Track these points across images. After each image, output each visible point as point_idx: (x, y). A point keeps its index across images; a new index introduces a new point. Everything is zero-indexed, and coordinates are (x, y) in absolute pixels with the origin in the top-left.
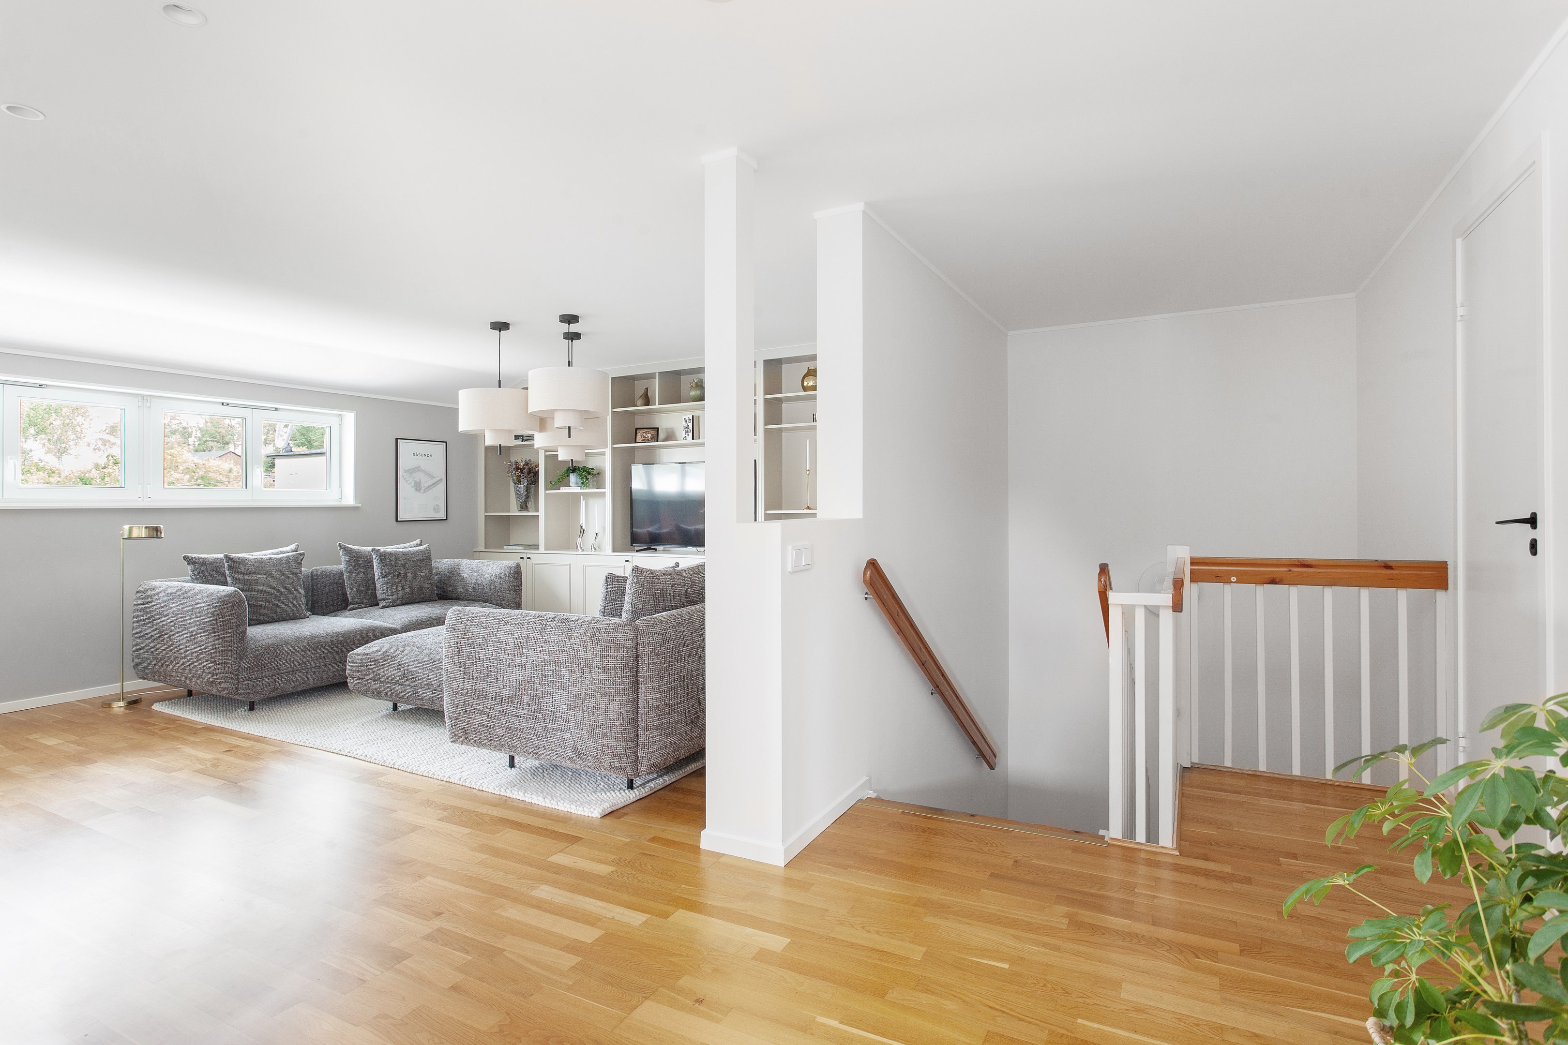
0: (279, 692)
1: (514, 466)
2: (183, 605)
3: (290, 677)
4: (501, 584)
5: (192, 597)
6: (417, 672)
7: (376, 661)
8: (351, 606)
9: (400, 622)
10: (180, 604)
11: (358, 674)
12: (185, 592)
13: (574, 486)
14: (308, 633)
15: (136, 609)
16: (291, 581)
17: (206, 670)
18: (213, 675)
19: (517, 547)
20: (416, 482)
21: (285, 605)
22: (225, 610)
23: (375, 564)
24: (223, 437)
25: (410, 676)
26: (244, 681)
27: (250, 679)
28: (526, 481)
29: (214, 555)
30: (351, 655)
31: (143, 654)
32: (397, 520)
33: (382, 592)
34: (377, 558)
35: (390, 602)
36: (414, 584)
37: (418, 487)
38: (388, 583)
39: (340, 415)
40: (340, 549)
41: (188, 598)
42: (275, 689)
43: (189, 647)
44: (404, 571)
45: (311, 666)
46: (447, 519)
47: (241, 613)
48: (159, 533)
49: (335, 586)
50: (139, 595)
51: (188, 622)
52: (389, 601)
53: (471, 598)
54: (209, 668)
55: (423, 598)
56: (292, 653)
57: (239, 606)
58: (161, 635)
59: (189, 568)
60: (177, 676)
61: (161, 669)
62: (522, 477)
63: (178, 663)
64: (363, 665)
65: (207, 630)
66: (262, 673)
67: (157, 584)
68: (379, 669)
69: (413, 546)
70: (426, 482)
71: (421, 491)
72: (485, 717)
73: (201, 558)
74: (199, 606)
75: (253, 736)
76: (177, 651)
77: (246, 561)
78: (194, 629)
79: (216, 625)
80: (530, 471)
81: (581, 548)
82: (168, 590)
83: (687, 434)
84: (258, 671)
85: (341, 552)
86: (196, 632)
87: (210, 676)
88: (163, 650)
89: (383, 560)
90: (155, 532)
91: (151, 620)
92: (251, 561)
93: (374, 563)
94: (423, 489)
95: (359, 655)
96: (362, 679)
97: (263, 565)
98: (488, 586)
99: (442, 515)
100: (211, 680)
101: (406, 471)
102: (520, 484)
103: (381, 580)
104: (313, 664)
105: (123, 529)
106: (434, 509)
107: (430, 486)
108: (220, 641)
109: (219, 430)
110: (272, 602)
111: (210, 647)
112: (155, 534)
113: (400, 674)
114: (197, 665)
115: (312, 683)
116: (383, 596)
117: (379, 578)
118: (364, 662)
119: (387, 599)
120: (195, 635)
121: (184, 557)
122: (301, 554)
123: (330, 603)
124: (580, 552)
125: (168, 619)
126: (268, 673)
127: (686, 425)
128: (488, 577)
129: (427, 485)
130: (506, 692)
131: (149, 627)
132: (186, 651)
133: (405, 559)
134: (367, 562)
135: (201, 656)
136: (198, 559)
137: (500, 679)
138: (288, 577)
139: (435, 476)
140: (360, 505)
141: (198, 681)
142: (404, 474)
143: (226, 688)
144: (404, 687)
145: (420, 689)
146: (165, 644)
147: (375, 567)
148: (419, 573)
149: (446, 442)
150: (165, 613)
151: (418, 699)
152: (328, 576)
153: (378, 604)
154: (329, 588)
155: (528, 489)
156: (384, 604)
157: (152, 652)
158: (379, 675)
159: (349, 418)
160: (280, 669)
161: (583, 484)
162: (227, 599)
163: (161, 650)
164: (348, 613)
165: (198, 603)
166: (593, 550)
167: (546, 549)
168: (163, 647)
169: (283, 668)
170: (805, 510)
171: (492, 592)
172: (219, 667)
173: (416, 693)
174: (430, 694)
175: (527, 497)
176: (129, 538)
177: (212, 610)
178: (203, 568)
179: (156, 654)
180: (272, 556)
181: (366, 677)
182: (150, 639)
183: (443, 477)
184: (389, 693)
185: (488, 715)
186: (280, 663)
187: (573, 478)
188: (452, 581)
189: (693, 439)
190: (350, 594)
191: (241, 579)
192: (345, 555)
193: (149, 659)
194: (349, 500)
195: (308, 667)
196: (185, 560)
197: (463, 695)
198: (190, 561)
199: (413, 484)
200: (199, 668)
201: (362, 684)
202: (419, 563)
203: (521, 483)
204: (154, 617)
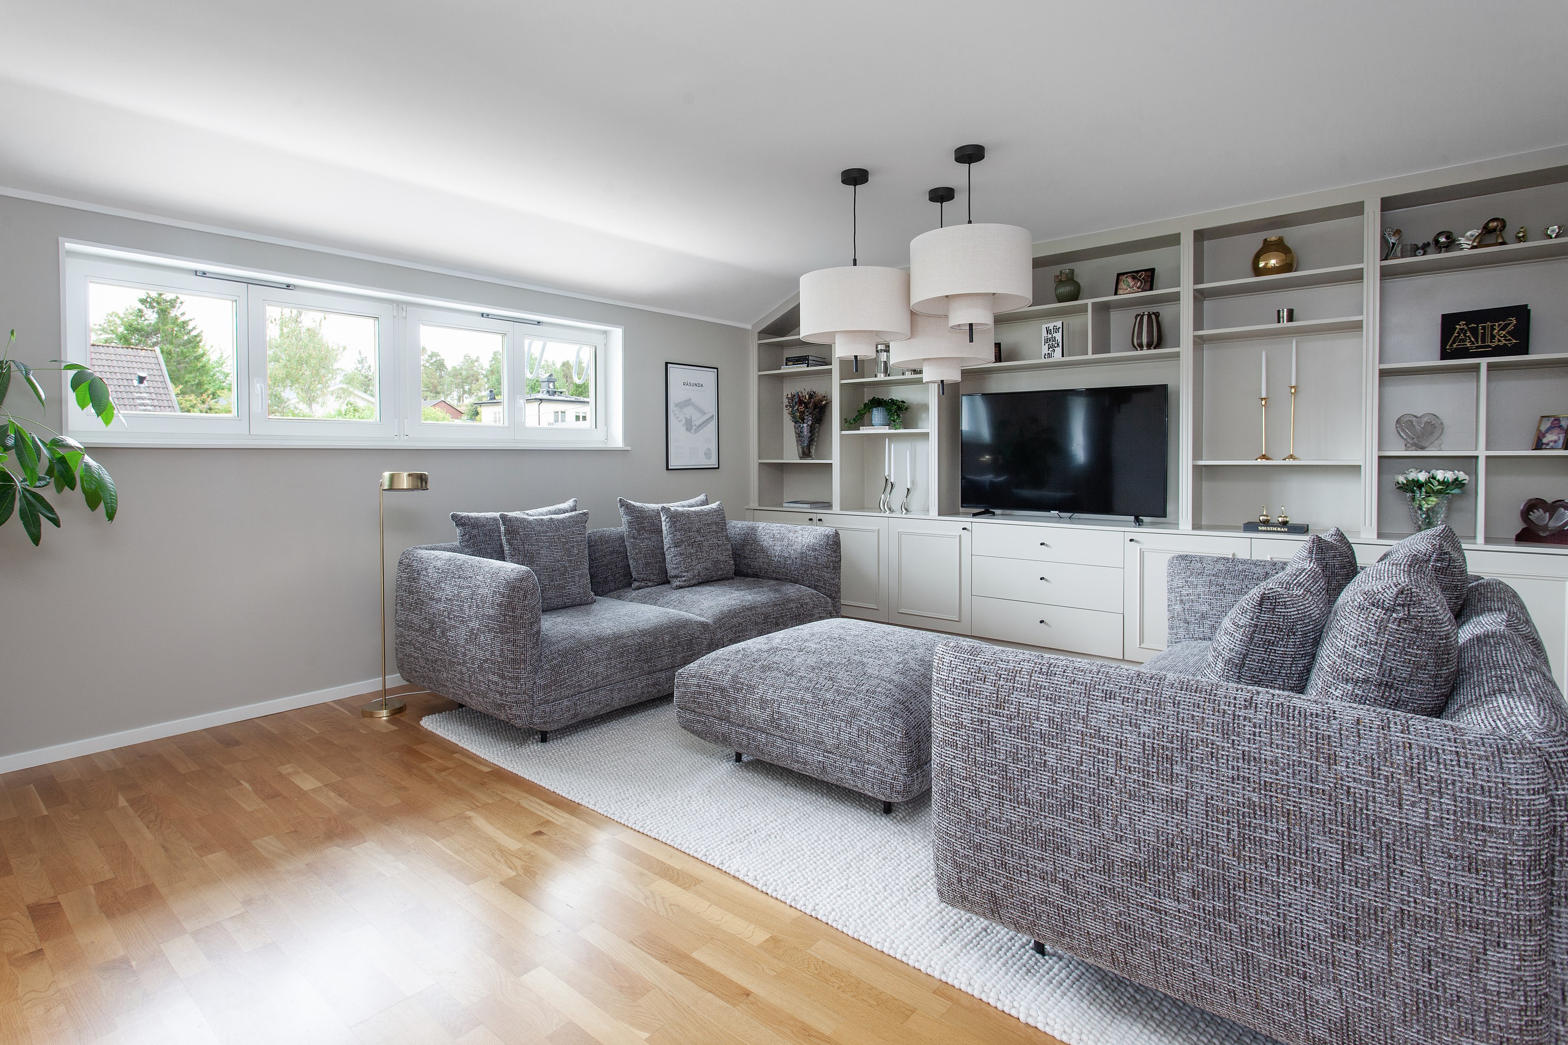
0: (580, 718)
1: (797, 400)
2: (460, 587)
3: (593, 697)
4: (817, 559)
5: (470, 577)
6: (796, 718)
7: (723, 690)
8: (637, 584)
9: (710, 613)
10: (455, 585)
11: (693, 706)
12: (461, 568)
13: (877, 426)
14: (609, 631)
15: (399, 586)
16: (576, 552)
17: (492, 686)
18: (501, 695)
19: (801, 505)
20: (686, 419)
21: (571, 586)
22: (516, 600)
23: (665, 527)
24: (435, 387)
25: (783, 722)
26: (540, 704)
27: (547, 702)
28: (810, 418)
29: (486, 514)
30: (680, 674)
31: (409, 650)
32: (667, 469)
33: (674, 566)
34: (667, 520)
35: (685, 581)
36: (711, 556)
37: (689, 425)
38: (681, 554)
39: (605, 332)
40: (621, 507)
41: (466, 578)
42: (575, 715)
43: (469, 650)
44: (699, 538)
45: (616, 681)
46: (718, 468)
47: (535, 605)
48: (424, 483)
49: (615, 556)
50: (403, 567)
51: (467, 612)
52: (684, 579)
53: (774, 576)
54: (496, 684)
55: (720, 575)
56: (595, 662)
57: (532, 594)
58: (431, 628)
59: (458, 531)
60: (453, 688)
61: (432, 674)
62: (807, 414)
63: (455, 671)
64: (701, 693)
65: (493, 628)
66: (561, 692)
67: (424, 553)
68: (728, 703)
69: (699, 503)
70: (698, 420)
71: (692, 431)
72: (1056, 889)
73: (472, 518)
74: (480, 591)
75: (559, 797)
76: (453, 653)
77: (526, 523)
78: (474, 624)
79: (505, 621)
80: (816, 406)
81: (890, 509)
82: (439, 564)
83: (1051, 349)
84: (556, 690)
85: (622, 511)
86: (478, 629)
87: (498, 696)
88: (435, 649)
89: (675, 522)
90: (421, 481)
91: (419, 605)
92: (530, 522)
93: (663, 526)
94: (694, 428)
95: (694, 676)
96: (700, 714)
97: (545, 528)
98: (798, 561)
99: (713, 462)
100: (499, 702)
101: (677, 405)
102: (804, 423)
103: (672, 549)
104: (618, 676)
105: (381, 477)
106: (705, 454)
107: (700, 425)
108: (509, 646)
109: (432, 381)
110: (556, 581)
111: (497, 653)
112: (420, 484)
113: (765, 716)
114: (480, 678)
115: (616, 704)
116: (676, 572)
117: (670, 547)
118: (703, 689)
119: (681, 577)
120: (477, 635)
121: (452, 516)
122: (585, 514)
123: (610, 578)
124: (887, 514)
125: (441, 606)
126: (568, 692)
127: (1050, 336)
128: (798, 547)
129: (698, 423)
130: (1125, 851)
131: (417, 614)
132: (465, 655)
133: (700, 521)
134: (653, 524)
135: (486, 665)
136: (469, 518)
137: (1108, 819)
138: (573, 547)
139: (706, 412)
140: (629, 448)
141: (481, 699)
142: (675, 409)
143: (519, 716)
144: (771, 738)
145: (799, 747)
146: (437, 641)
147: (665, 532)
148: (715, 541)
149: (717, 369)
150: (436, 596)
151: (798, 762)
152: (607, 542)
153: (669, 582)
154: (608, 557)
155: (812, 429)
156: (678, 583)
157: (421, 650)
158: (729, 712)
159: (617, 334)
160: (580, 686)
161: (890, 423)
162: (518, 584)
163: (432, 648)
164: (634, 594)
165: (479, 587)
166: (904, 511)
167: (841, 510)
168: (435, 645)
169: (584, 684)
170: (1259, 460)
171: (804, 569)
172: (509, 684)
173: (793, 751)
174: (820, 758)
175: (811, 440)
176: (391, 489)
177: (498, 599)
178: (475, 532)
179: (426, 653)
180: (554, 516)
181: (706, 712)
182: (417, 631)
183: (715, 413)
184: (745, 742)
185: (1065, 885)
186: (581, 677)
187: (877, 415)
188: (748, 552)
189: (1063, 356)
190: (634, 567)
191: (521, 548)
192: (626, 514)
193: (417, 658)
194: (617, 441)
195: (613, 682)
196: (453, 520)
197: (998, 830)
198: (460, 522)
199: (684, 422)
200: (483, 682)
201: (699, 722)
202: (714, 528)
203: (805, 421)
204: (423, 601)
